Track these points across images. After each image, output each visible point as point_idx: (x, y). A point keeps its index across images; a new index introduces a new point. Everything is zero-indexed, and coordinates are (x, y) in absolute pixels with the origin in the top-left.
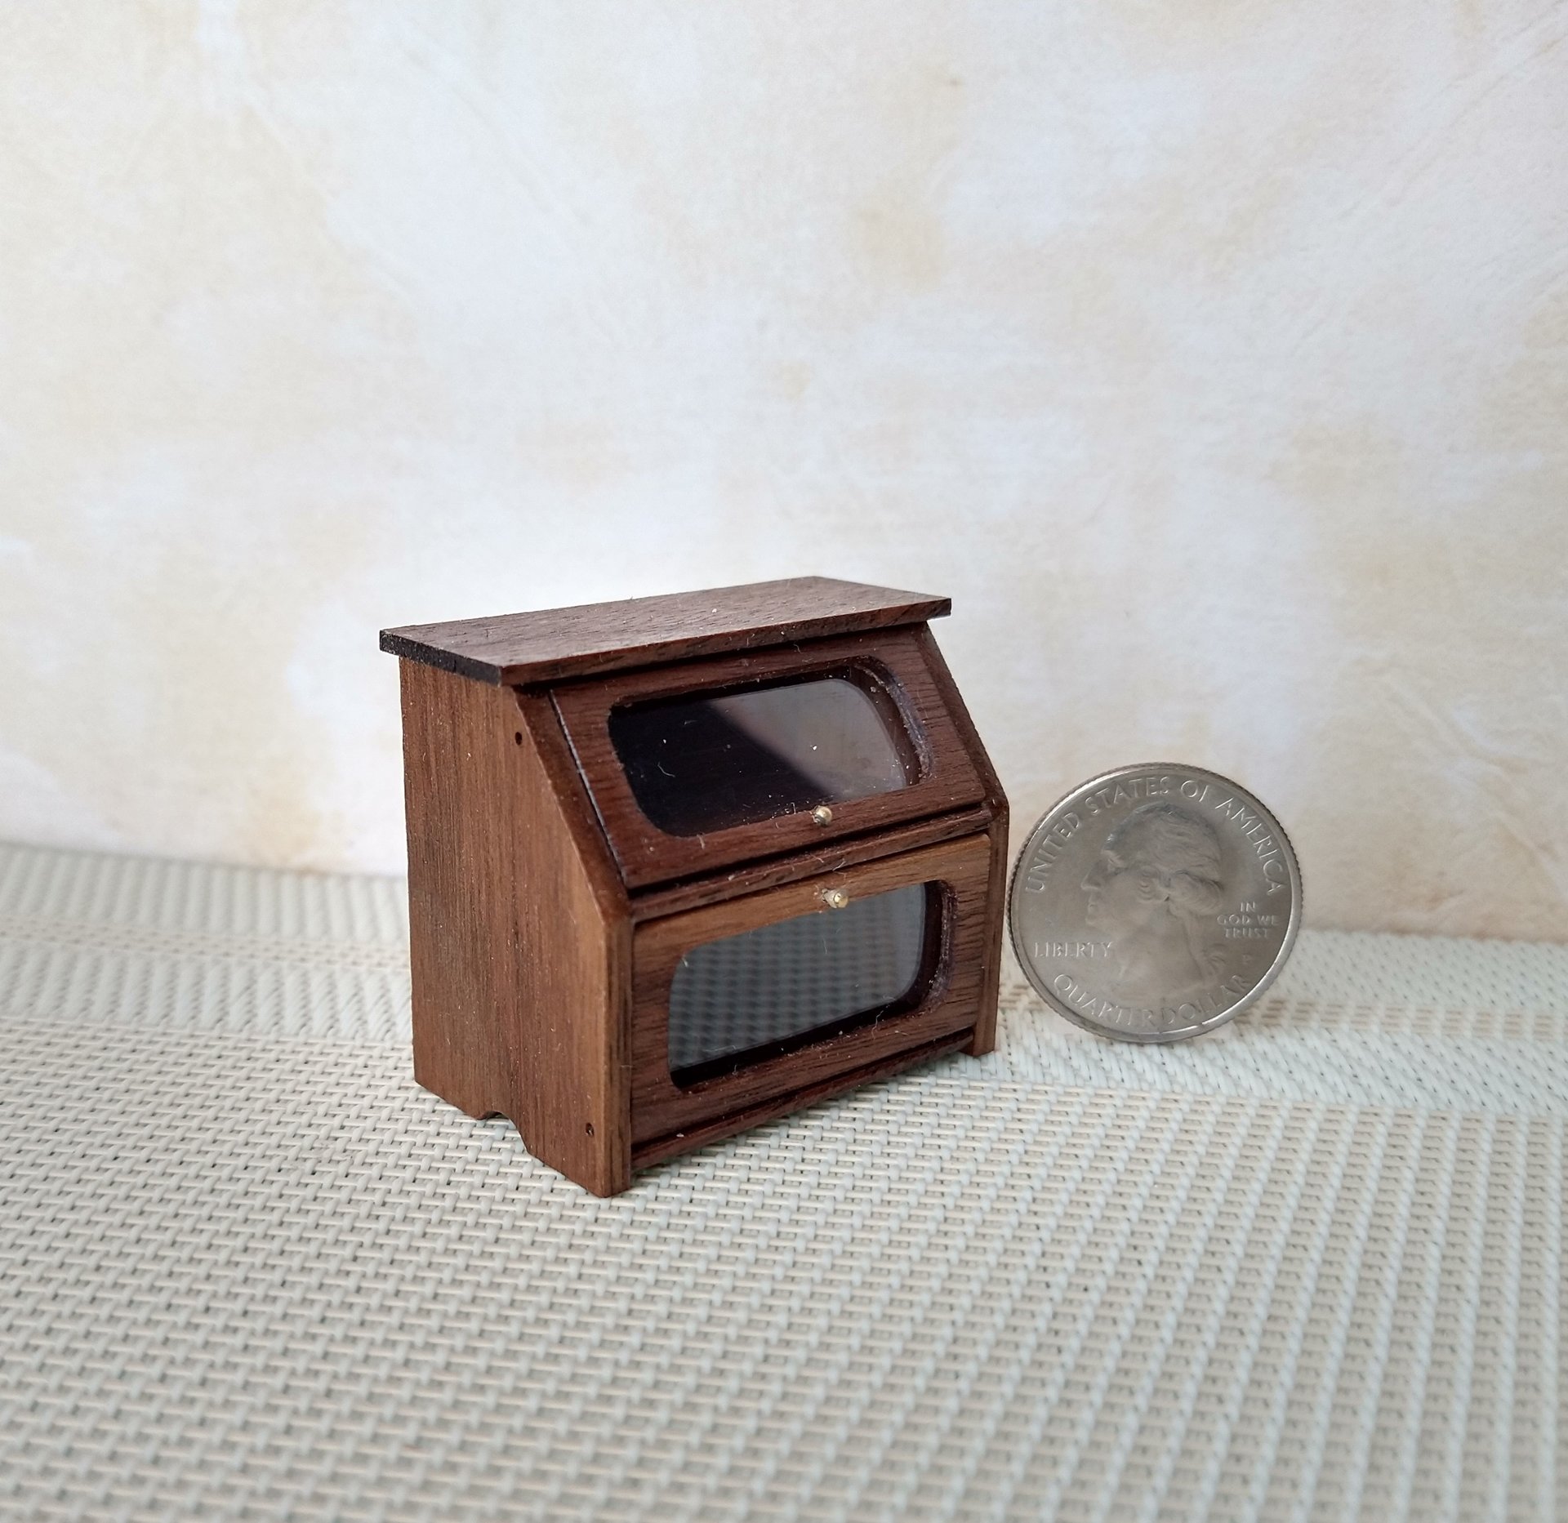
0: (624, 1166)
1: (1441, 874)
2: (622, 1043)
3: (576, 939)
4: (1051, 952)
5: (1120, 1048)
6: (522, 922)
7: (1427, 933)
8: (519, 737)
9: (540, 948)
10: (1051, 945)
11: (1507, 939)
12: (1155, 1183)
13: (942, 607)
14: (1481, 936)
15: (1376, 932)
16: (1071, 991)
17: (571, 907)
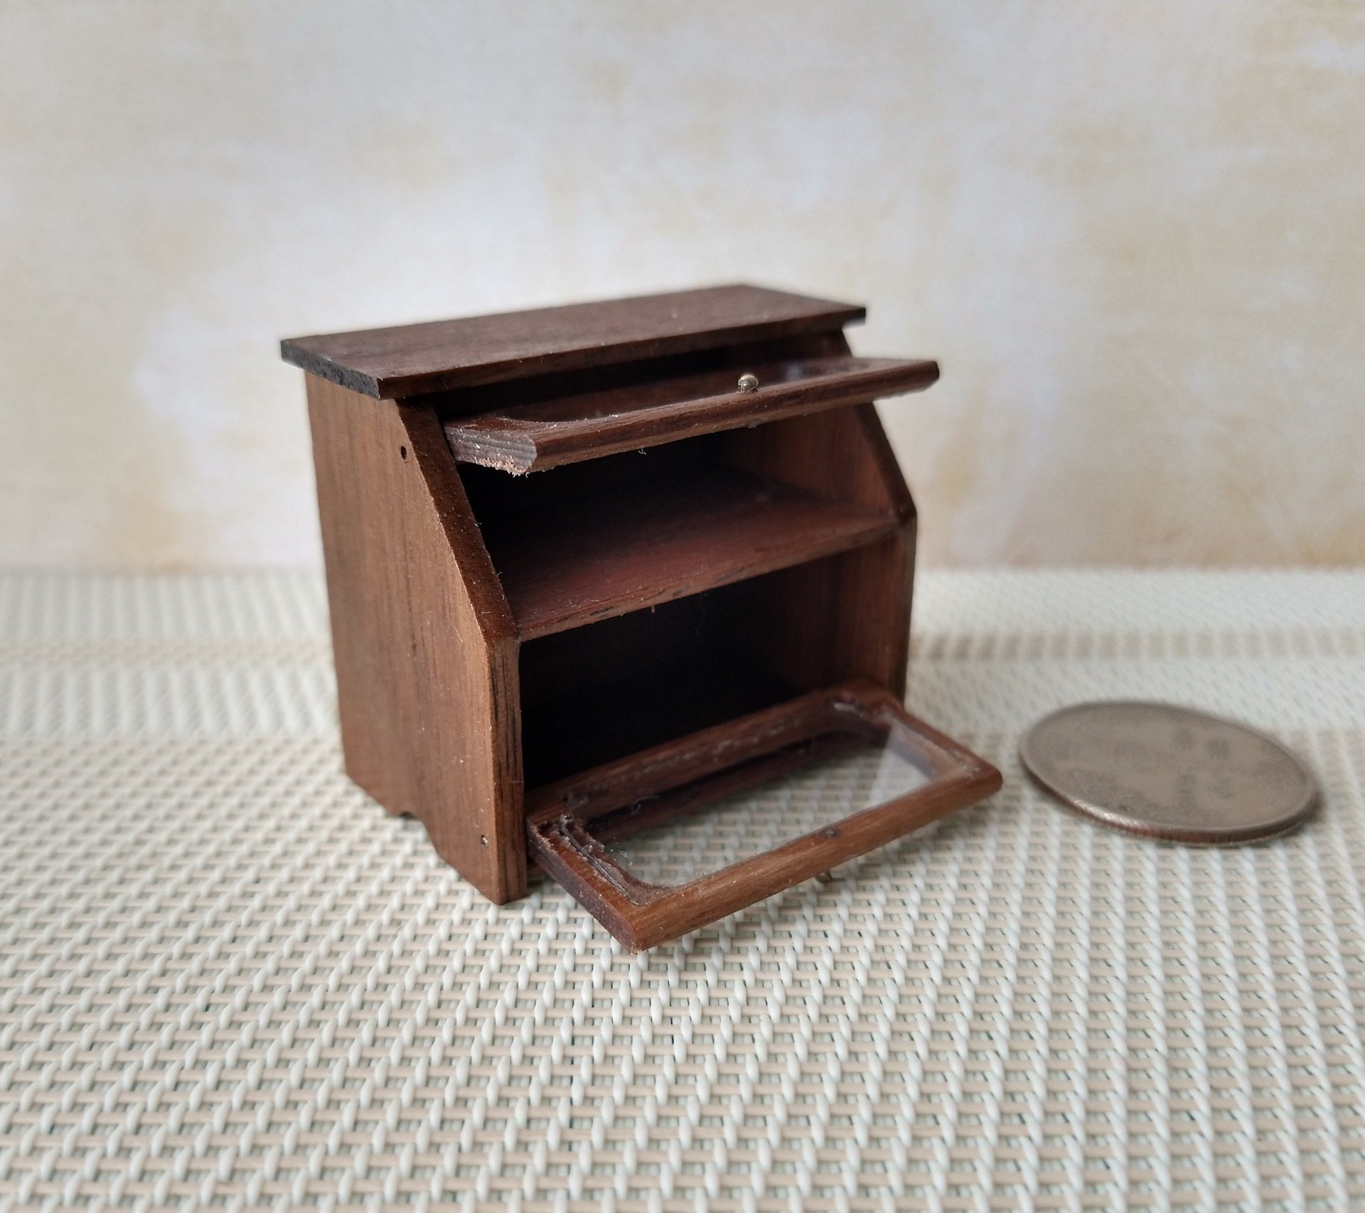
0: (519, 875)
2: (511, 760)
3: (464, 658)
6: (418, 638)
8: (403, 451)
9: (435, 664)
13: (858, 314)
17: (457, 626)
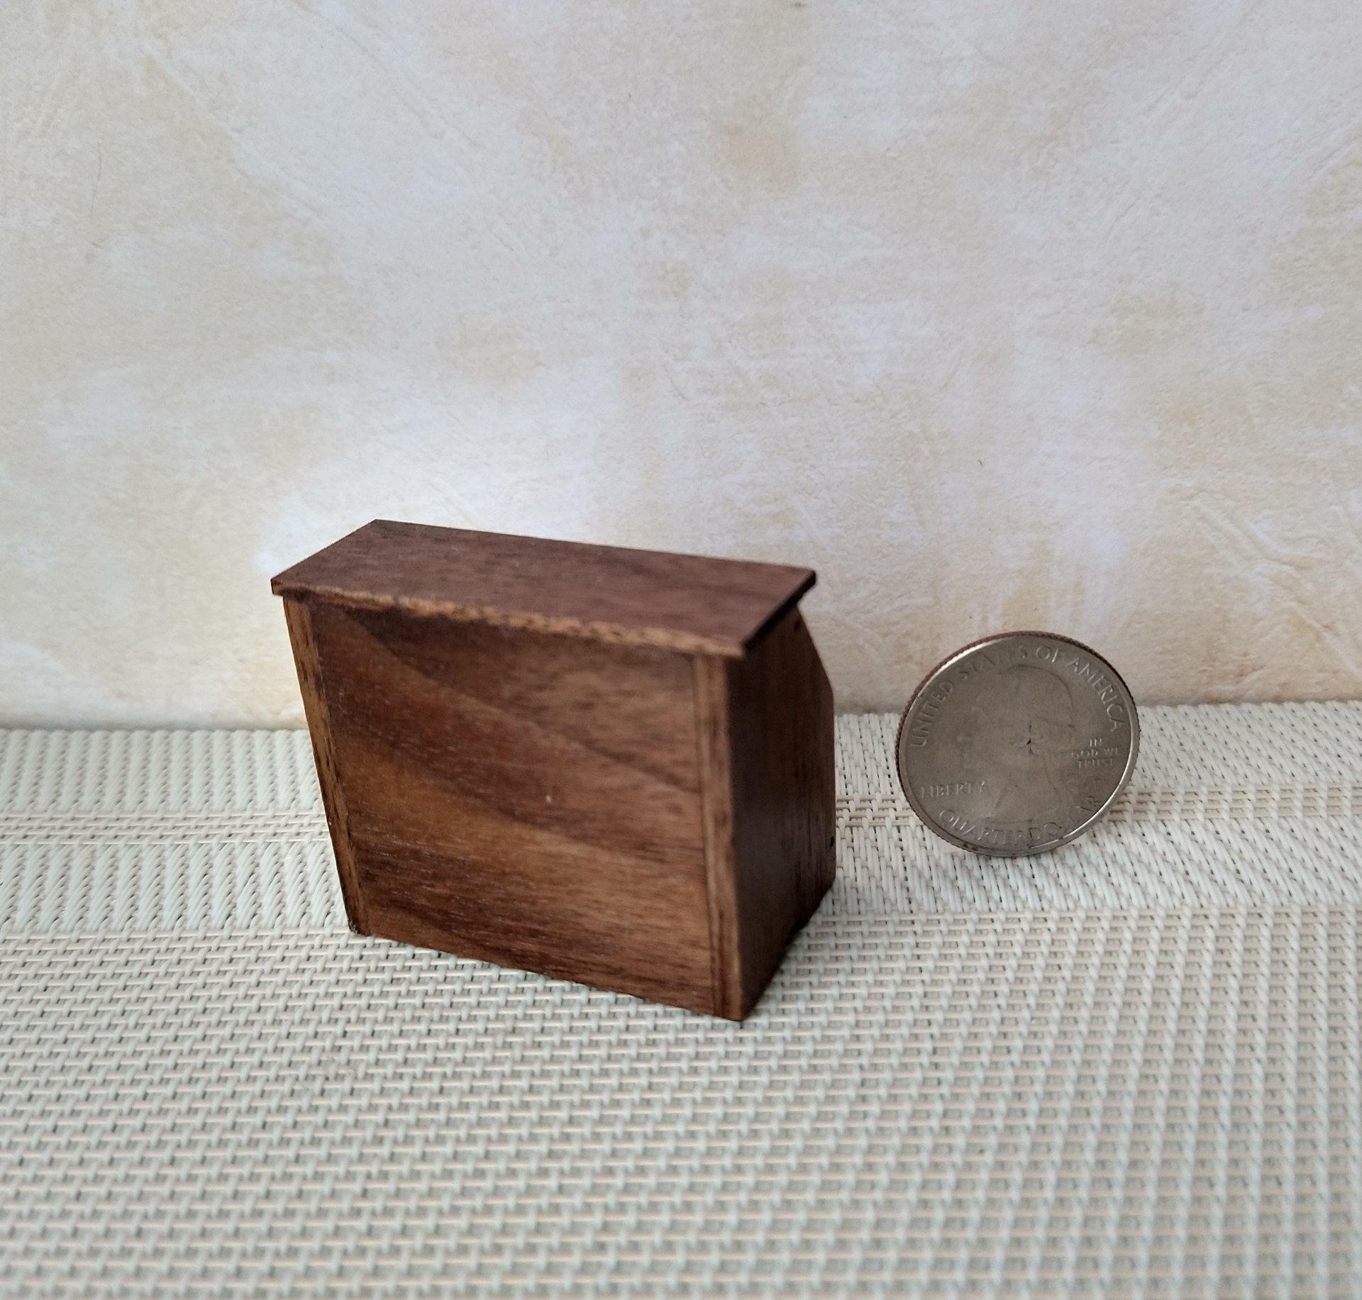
1: (1245, 655)
4: (935, 793)
5: (995, 862)
7: (1236, 701)
10: (934, 787)
11: (1300, 700)
12: (1032, 1019)
14: (1278, 700)
15: (1195, 704)
16: (954, 821)
